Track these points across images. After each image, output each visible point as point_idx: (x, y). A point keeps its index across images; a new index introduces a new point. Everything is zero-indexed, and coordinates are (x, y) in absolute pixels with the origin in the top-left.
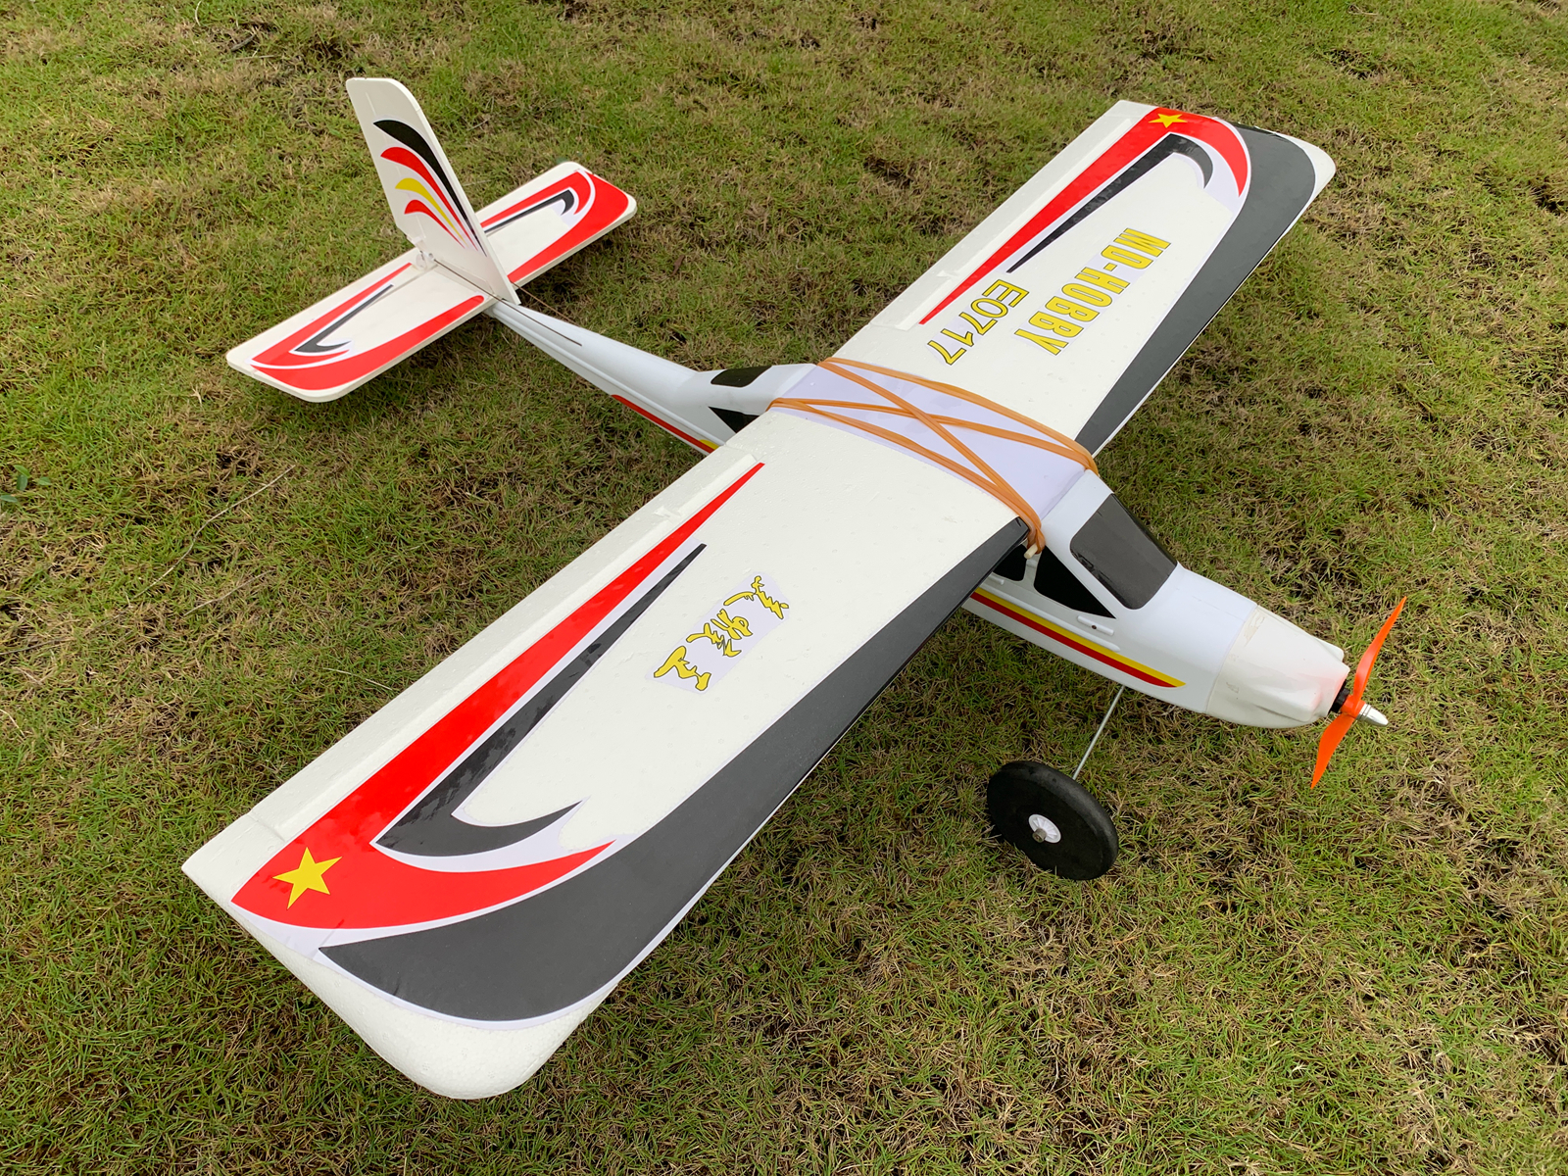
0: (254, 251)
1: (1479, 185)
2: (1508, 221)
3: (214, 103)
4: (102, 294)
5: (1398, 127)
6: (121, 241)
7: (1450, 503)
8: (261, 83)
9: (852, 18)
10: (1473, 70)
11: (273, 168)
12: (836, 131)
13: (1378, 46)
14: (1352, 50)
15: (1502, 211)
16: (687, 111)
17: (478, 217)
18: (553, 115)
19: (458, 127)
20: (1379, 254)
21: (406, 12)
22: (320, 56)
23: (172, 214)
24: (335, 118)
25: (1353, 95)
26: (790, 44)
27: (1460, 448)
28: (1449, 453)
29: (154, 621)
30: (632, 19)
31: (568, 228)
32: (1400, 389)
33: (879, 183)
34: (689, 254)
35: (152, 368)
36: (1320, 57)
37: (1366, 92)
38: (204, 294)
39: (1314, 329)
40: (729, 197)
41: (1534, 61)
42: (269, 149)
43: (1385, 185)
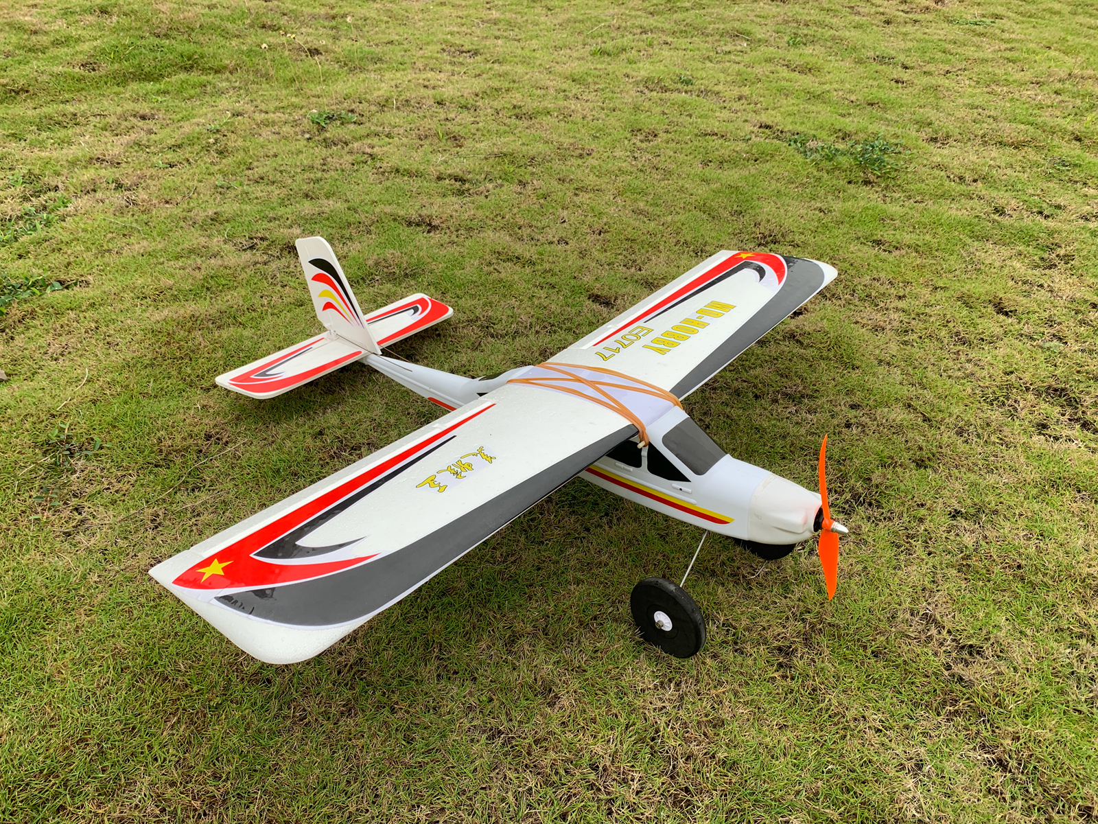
0: (241, 339)
1: (959, 303)
2: (978, 321)
3: (228, 271)
4: (155, 359)
5: (910, 276)
6: (169, 334)
7: (940, 465)
8: (256, 263)
9: (589, 231)
10: (956, 248)
11: (256, 301)
12: (573, 282)
13: (899, 237)
14: (883, 240)
15: (974, 315)
16: (489, 273)
17: (364, 318)
18: (414, 276)
19: (361, 282)
20: (898, 338)
21: (339, 230)
22: (289, 252)
23: (198, 322)
24: (294, 280)
25: (883, 261)
26: (551, 243)
27: (945, 436)
28: (938, 437)
29: (158, 516)
30: (463, 232)
31: (413, 322)
32: (909, 406)
33: (596, 306)
34: (484, 340)
35: (176, 394)
36: (864, 244)
37: (891, 259)
38: (209, 359)
39: (855, 375)
40: (510, 313)
41: (995, 243)
42: (255, 293)
43: (901, 304)
